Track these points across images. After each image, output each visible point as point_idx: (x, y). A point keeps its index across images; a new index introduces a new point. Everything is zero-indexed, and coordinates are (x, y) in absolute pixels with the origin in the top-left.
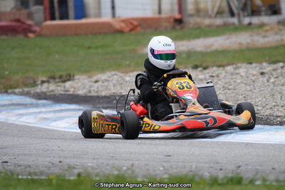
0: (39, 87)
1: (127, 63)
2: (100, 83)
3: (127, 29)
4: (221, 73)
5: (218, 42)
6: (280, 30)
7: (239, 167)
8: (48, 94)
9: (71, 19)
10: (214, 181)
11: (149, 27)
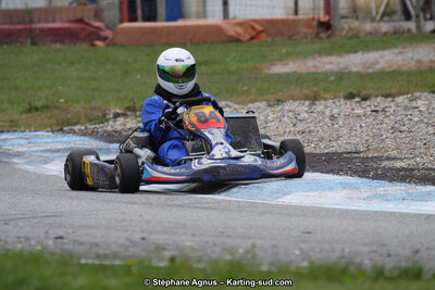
0: (111, 123)
1: (245, 88)
3: (247, 37)
4: (389, 107)
7: (417, 252)
8: (124, 133)
10: (379, 274)
11: (281, 34)
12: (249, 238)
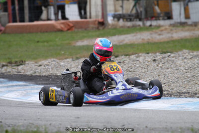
1: (63, 52)
2: (42, 67)
3: (66, 29)
4: (126, 60)
5: (128, 38)
6: (171, 30)
8: (6, 74)
9: (27, 22)
11: (81, 28)
12: (50, 121)
